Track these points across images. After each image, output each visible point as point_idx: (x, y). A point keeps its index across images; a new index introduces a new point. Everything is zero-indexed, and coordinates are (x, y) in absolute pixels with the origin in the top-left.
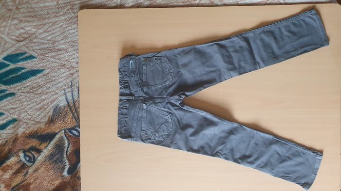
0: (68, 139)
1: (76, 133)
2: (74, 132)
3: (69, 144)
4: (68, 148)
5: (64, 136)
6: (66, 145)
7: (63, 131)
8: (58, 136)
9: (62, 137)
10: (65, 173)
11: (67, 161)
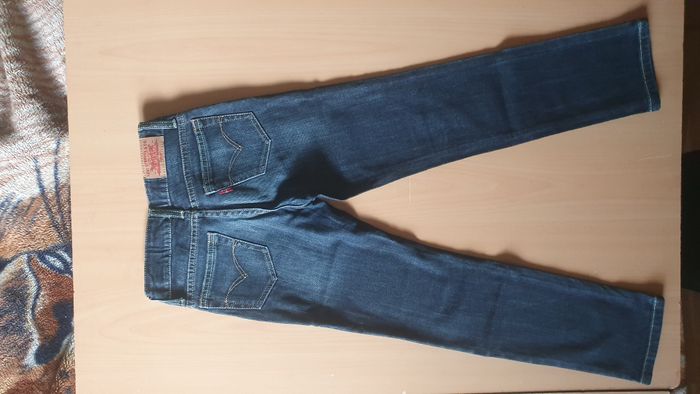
0: (36, 276)
1: (58, 264)
2: (51, 259)
3: (39, 289)
4: (37, 297)
5: (27, 270)
6: (33, 290)
7: (25, 257)
8: (10, 268)
9: (22, 271)
10: (30, 359)
11: (33, 329)
